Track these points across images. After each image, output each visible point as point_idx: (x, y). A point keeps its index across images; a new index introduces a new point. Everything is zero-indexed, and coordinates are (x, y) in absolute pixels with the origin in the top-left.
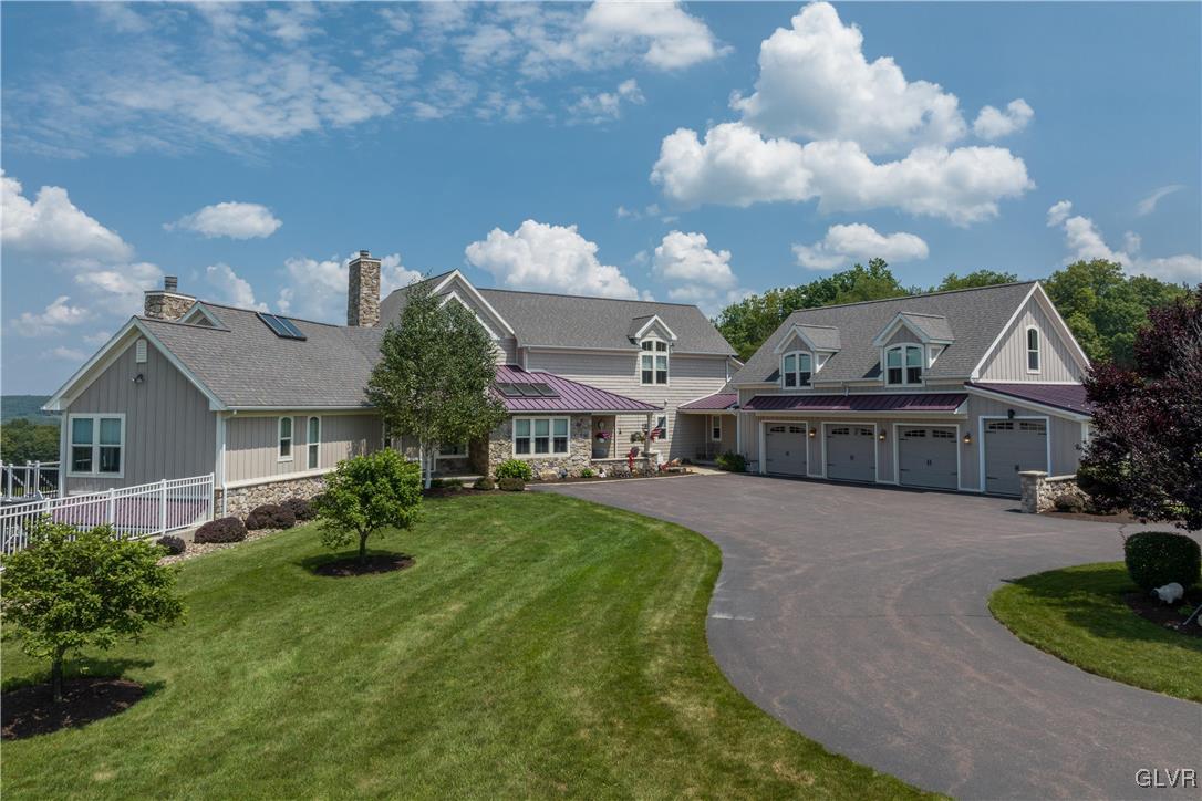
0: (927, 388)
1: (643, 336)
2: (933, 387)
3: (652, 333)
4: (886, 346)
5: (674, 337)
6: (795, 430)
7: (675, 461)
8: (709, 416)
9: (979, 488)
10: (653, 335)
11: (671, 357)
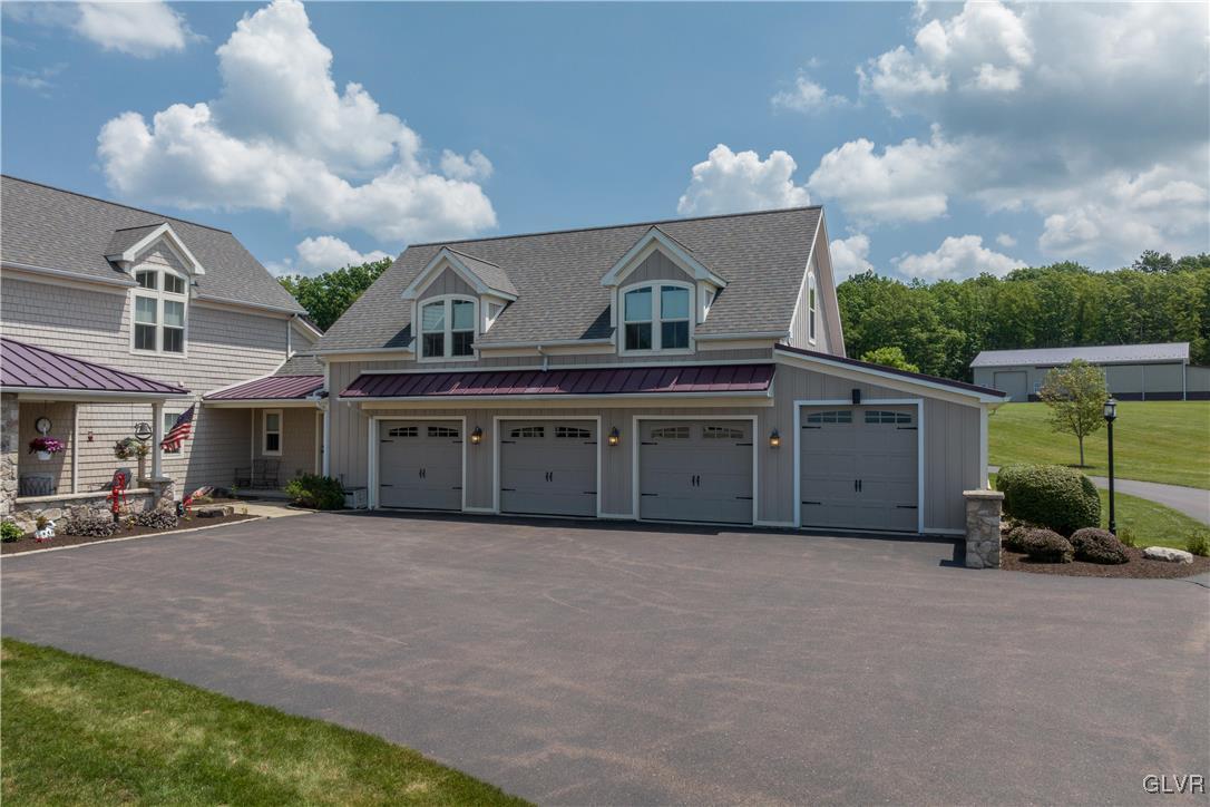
0: (698, 355)
1: (140, 259)
2: (710, 355)
3: (157, 257)
4: (622, 285)
5: (199, 269)
6: (438, 431)
7: (199, 492)
8: (259, 411)
9: (793, 520)
10: (159, 260)
11: (192, 304)
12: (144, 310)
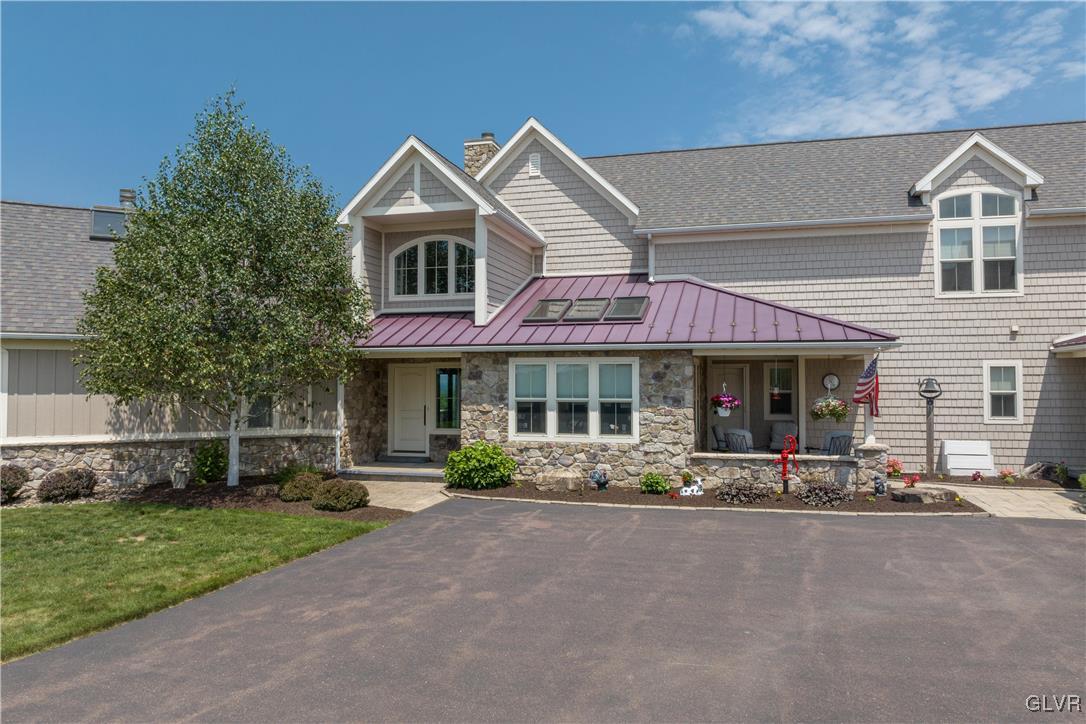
1: (943, 185)
3: (968, 177)
5: (1034, 180)
10: (972, 180)
11: (1028, 225)
12: (953, 244)
